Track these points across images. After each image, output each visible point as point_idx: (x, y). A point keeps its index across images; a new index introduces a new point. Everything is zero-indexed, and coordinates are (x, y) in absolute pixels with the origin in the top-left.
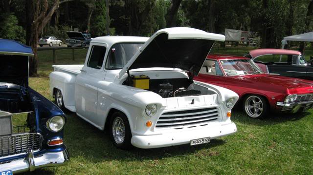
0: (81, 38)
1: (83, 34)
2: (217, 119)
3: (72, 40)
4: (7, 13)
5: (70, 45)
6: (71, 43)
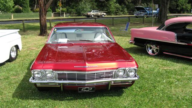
0: (144, 11)
1: (145, 8)
6: (137, 14)
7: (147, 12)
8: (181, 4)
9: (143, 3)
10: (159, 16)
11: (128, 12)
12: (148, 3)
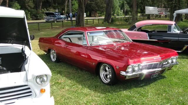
0: (54, 16)
1: (55, 14)
2: (31, 95)
3: (48, 17)
4: (13, 2)
5: (47, 20)
6: (47, 19)
7: (56, 17)
8: (75, 9)
9: (44, 9)
10: (77, 20)
11: (31, 18)
12: (48, 9)
